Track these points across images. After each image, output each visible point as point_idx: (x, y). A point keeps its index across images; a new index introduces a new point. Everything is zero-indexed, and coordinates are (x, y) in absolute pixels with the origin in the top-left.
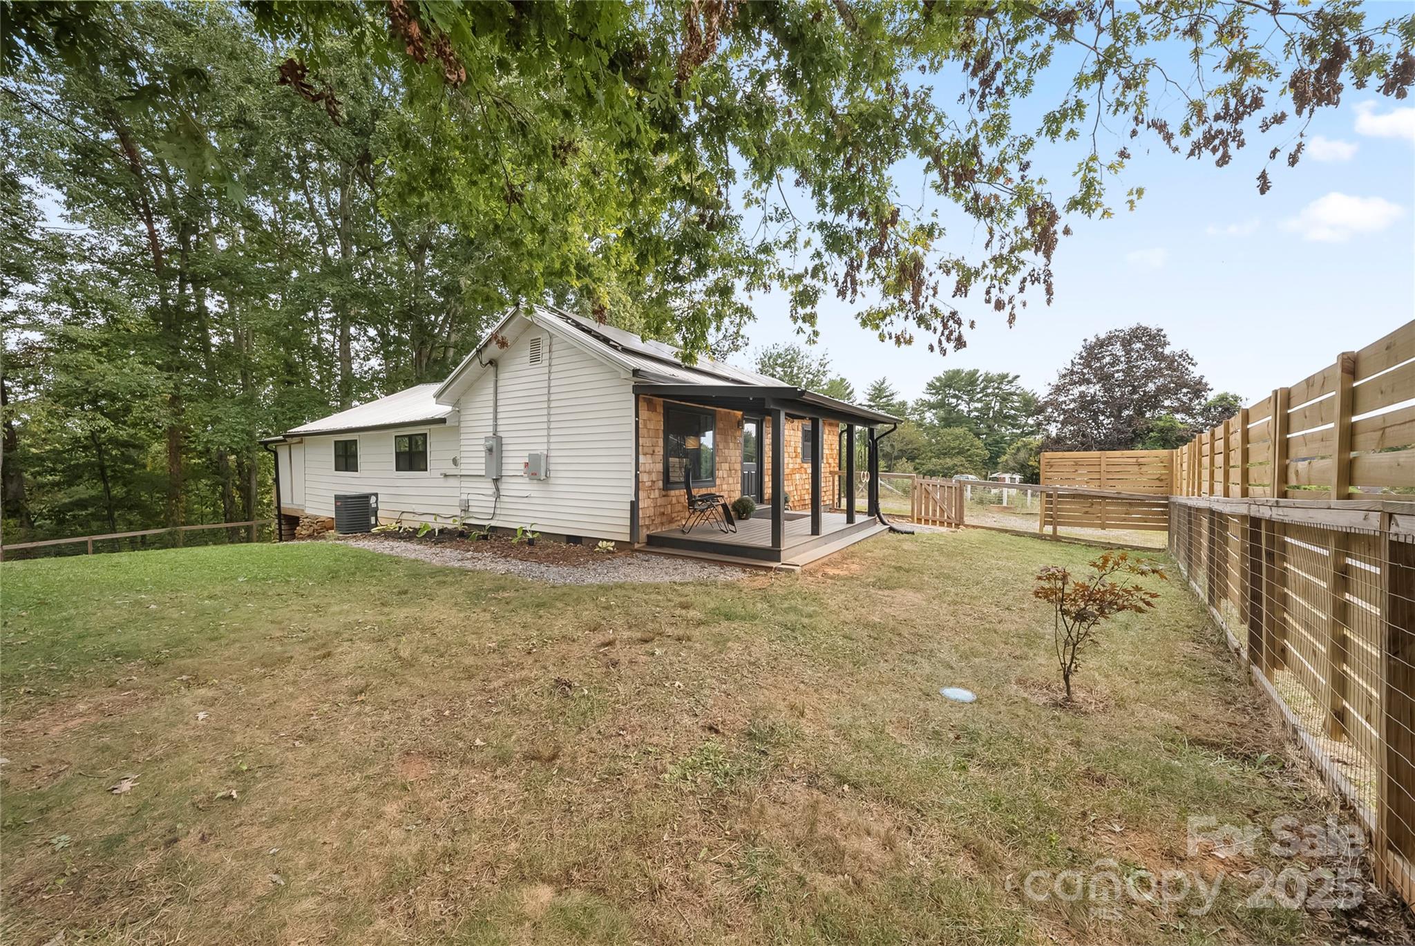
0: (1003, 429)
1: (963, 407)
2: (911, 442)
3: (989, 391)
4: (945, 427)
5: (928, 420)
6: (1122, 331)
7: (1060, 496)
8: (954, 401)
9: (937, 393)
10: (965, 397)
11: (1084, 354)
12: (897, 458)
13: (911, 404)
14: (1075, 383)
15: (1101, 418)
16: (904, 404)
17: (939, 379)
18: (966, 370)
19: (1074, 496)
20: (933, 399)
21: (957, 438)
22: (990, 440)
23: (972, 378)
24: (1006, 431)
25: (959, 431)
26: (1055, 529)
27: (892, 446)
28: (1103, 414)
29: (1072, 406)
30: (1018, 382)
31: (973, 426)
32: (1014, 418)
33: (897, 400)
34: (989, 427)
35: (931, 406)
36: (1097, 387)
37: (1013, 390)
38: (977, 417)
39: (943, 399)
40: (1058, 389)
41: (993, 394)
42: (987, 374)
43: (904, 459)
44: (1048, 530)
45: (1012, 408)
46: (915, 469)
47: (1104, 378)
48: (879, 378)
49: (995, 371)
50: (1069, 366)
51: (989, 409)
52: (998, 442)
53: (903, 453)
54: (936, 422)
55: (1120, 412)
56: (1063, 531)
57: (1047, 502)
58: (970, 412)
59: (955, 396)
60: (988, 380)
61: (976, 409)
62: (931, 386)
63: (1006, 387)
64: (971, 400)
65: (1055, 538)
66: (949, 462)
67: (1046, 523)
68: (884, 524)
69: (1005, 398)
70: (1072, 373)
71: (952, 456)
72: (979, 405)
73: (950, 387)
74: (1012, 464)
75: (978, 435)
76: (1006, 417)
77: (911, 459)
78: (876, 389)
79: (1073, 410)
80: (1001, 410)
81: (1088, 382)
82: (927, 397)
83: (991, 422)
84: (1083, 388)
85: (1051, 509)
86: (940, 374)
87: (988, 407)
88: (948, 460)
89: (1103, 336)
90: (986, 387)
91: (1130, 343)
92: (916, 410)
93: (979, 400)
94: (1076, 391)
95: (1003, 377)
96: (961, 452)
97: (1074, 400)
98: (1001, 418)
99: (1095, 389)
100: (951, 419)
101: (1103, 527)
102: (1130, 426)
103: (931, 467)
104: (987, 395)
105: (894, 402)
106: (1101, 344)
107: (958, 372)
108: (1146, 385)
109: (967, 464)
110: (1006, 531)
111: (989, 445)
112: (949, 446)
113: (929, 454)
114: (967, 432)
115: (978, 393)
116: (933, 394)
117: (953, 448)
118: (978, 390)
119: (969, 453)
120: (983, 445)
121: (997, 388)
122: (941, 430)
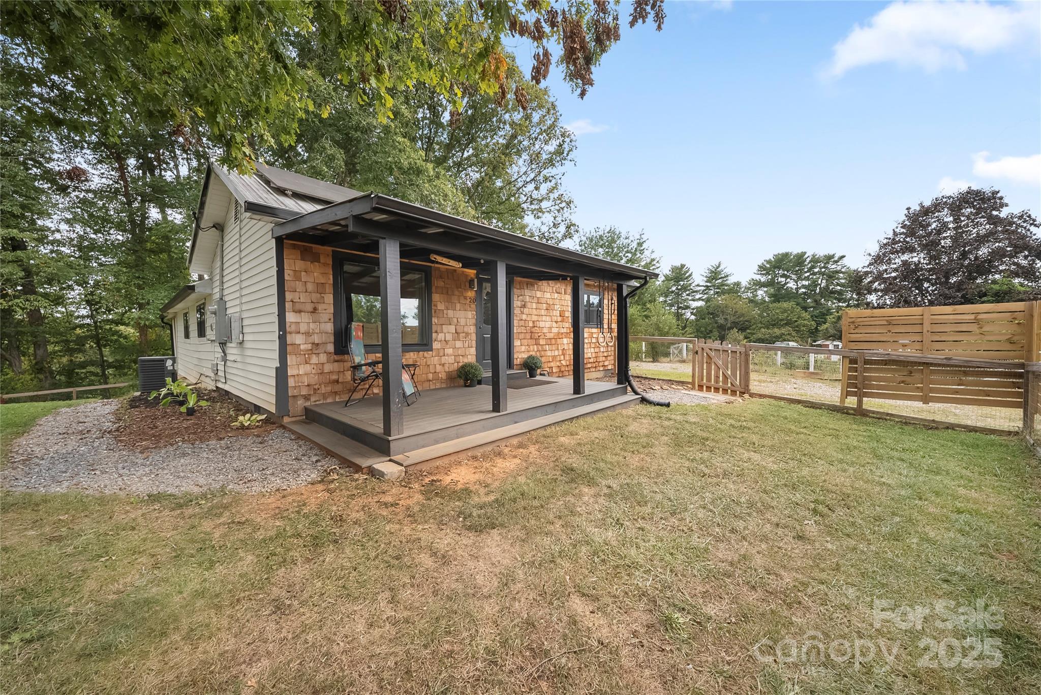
0: (830, 303)
1: (792, 285)
2: (743, 315)
3: (816, 270)
4: (774, 302)
5: (760, 297)
6: (949, 197)
7: (867, 362)
8: (783, 279)
9: (768, 274)
10: (794, 277)
11: (907, 223)
12: (729, 329)
13: (744, 283)
14: (897, 252)
15: (926, 285)
16: (738, 284)
17: (769, 262)
18: (795, 252)
19: (886, 363)
20: (763, 279)
21: (785, 311)
22: (816, 313)
23: (800, 259)
24: (832, 304)
25: (785, 305)
26: (860, 402)
27: (726, 319)
28: (928, 280)
29: (894, 274)
30: (845, 261)
31: (800, 300)
32: (840, 293)
33: (731, 280)
34: (816, 301)
35: (761, 285)
36: (922, 255)
37: (839, 268)
38: (805, 293)
39: (773, 279)
40: (878, 260)
41: (820, 273)
42: (814, 256)
43: (735, 330)
44: (852, 402)
45: (838, 285)
46: (746, 338)
47: (931, 246)
48: (715, 263)
49: (821, 252)
50: (891, 235)
51: (816, 286)
53: (735, 324)
54: (767, 299)
55: (947, 278)
56: (869, 403)
57: (850, 369)
58: (797, 289)
59: (784, 276)
60: (815, 260)
61: (804, 286)
62: (762, 268)
63: (832, 267)
64: (799, 278)
65: (860, 413)
66: (777, 331)
67: (848, 394)
68: (636, 393)
69: (831, 276)
70: (894, 242)
71: (780, 326)
72: (806, 283)
73: (779, 268)
74: (832, 331)
75: (805, 309)
76: (832, 292)
77: (742, 329)
78: (712, 272)
79: (895, 278)
80: (827, 286)
81: (912, 250)
82: (758, 277)
83: (818, 297)
84: (905, 257)
85: (856, 377)
86: (770, 256)
87: (815, 284)
88: (776, 330)
89: (927, 203)
90: (813, 267)
91: (960, 208)
92: (749, 289)
93: (807, 279)
94: (898, 261)
95: (829, 258)
96: (789, 323)
97: (896, 270)
98: (828, 293)
99: (918, 258)
100: (780, 294)
101: (926, 400)
102: (958, 291)
103: (760, 336)
104: (814, 274)
105: (728, 282)
106: (926, 211)
107: (786, 255)
108: (977, 249)
109: (794, 334)
110: (799, 402)
111: (816, 317)
112: (778, 318)
113: (760, 325)
114: (794, 306)
115: (806, 272)
116: (763, 274)
117: (782, 320)
118: (806, 270)
119: (796, 324)
120: (809, 317)
121: (824, 267)
122: (771, 306)
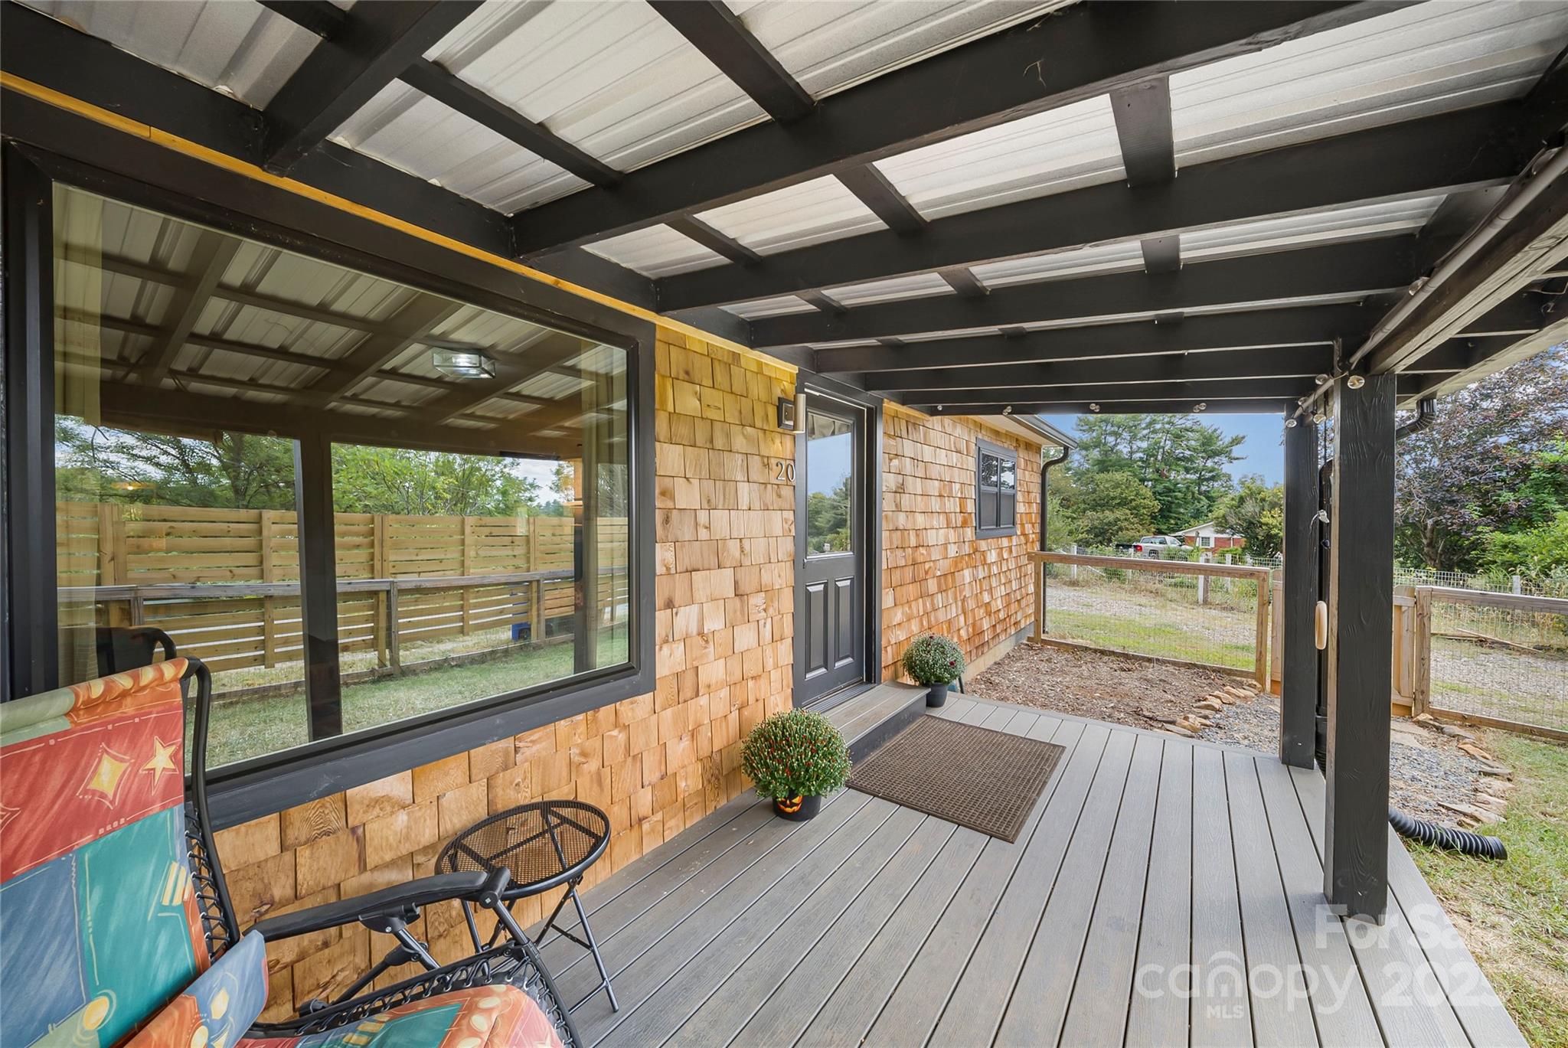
0: (1173, 474)
1: (1124, 449)
3: (1158, 426)
4: (1101, 471)
5: (1076, 464)
8: (1112, 439)
9: (1091, 430)
20: (1086, 437)
21: (1117, 485)
22: (1160, 488)
24: (1179, 476)
25: (1118, 476)
31: (1136, 470)
32: (1190, 459)
34: (1157, 471)
35: (1084, 446)
38: (1141, 460)
39: (1099, 438)
51: (1157, 449)
52: (1169, 490)
54: (1086, 465)
58: (1131, 453)
59: (1113, 433)
61: (1140, 449)
62: (1083, 421)
64: (1134, 438)
71: (1111, 508)
72: (1144, 445)
73: (1106, 422)
75: (1143, 482)
76: (1179, 459)
80: (1173, 450)
82: (1078, 435)
83: (1160, 466)
87: (1156, 446)
88: (1106, 513)
93: (1145, 438)
96: (1124, 503)
98: (1173, 461)
100: (1108, 462)
103: (1085, 521)
104: (1155, 432)
109: (1130, 518)
111: (1160, 494)
112: (1108, 495)
113: (1083, 506)
114: (1130, 478)
115: (1144, 429)
116: (1084, 431)
117: (1114, 498)
118: (1143, 426)
119: (1133, 504)
120: (1151, 494)
121: (1169, 423)
122: (1097, 477)
